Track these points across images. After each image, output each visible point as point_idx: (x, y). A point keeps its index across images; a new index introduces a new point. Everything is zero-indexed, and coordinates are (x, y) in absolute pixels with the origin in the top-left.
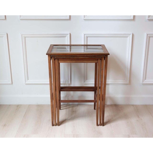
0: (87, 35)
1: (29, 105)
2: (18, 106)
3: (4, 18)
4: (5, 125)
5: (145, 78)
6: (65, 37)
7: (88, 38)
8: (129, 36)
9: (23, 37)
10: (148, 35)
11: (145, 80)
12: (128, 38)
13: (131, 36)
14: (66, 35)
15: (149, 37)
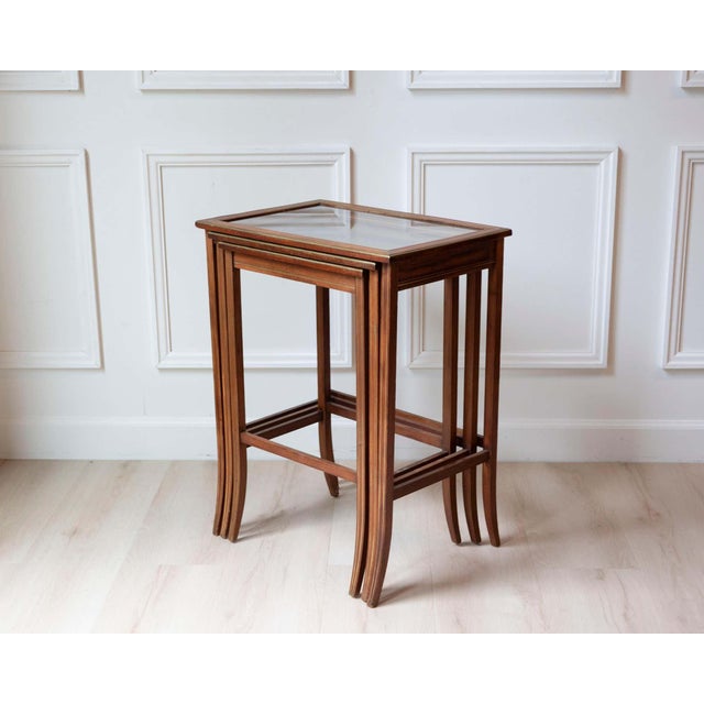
0: (424, 157)
1: (174, 463)
2: (127, 468)
3: (76, 87)
4: (75, 532)
5: (677, 341)
6: (329, 164)
7: (427, 167)
8: (601, 160)
9: (152, 164)
10: (687, 156)
11: (678, 355)
12: (598, 167)
13: (613, 158)
14: (335, 157)
15: (690, 164)
